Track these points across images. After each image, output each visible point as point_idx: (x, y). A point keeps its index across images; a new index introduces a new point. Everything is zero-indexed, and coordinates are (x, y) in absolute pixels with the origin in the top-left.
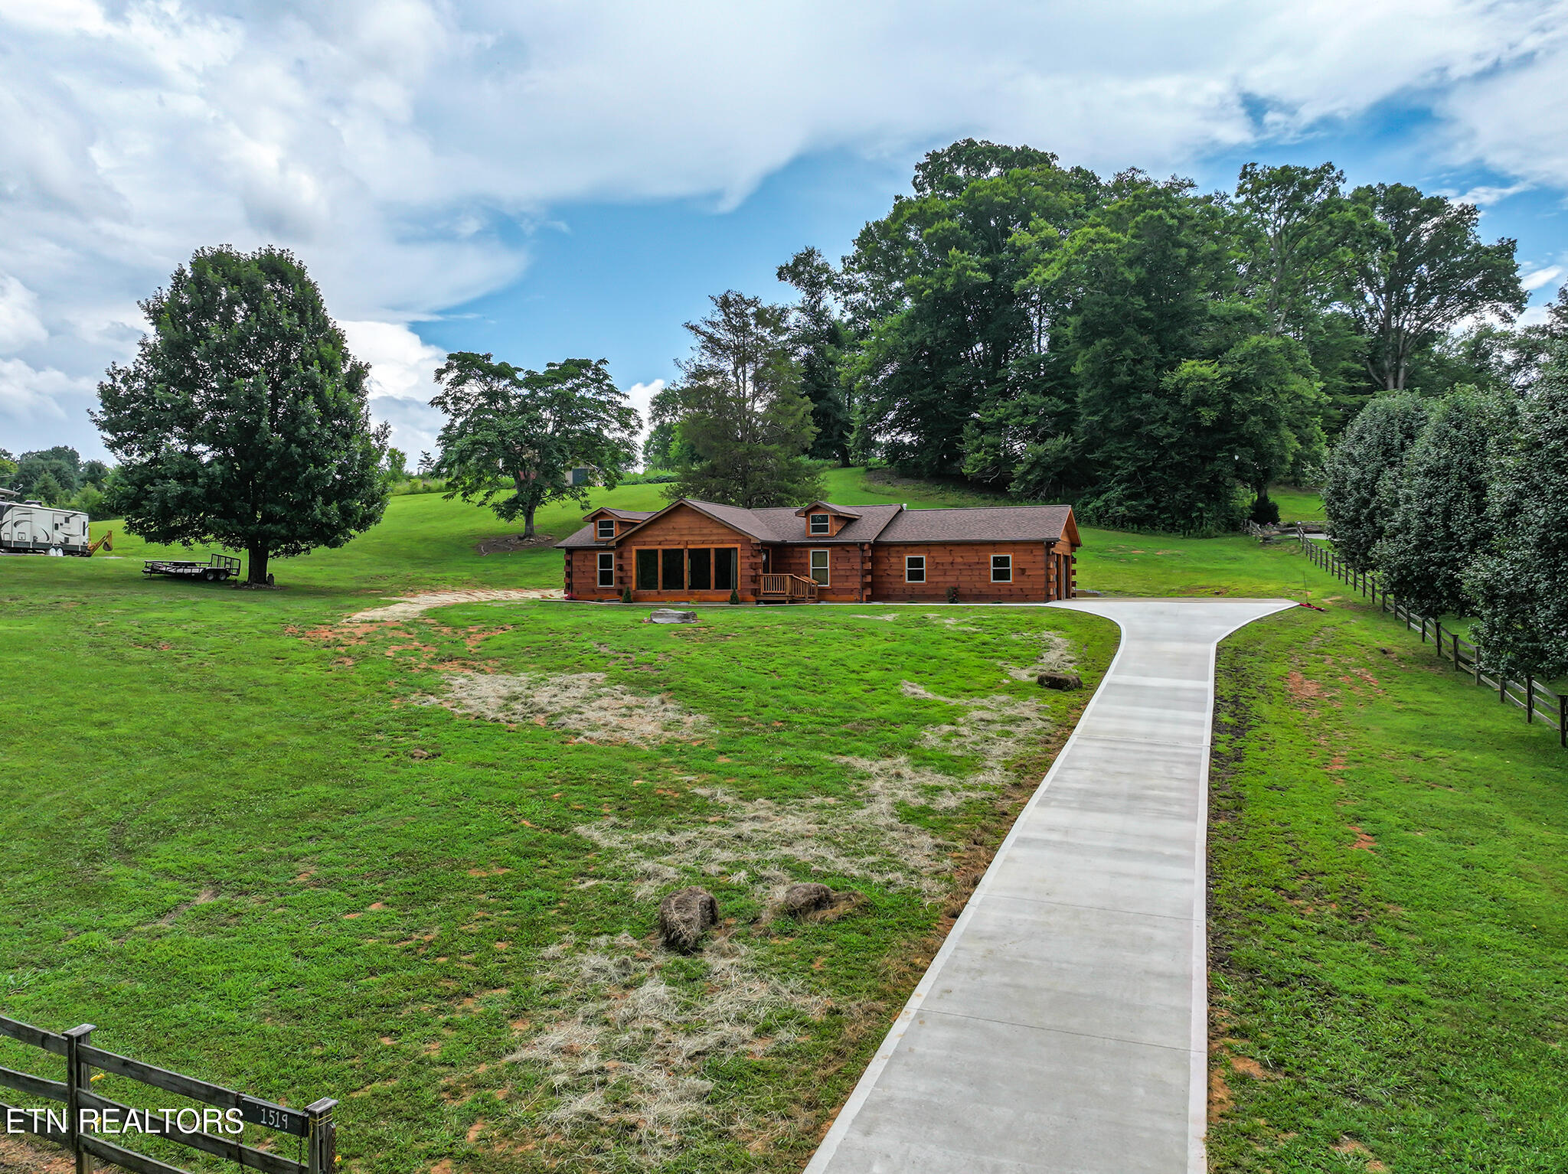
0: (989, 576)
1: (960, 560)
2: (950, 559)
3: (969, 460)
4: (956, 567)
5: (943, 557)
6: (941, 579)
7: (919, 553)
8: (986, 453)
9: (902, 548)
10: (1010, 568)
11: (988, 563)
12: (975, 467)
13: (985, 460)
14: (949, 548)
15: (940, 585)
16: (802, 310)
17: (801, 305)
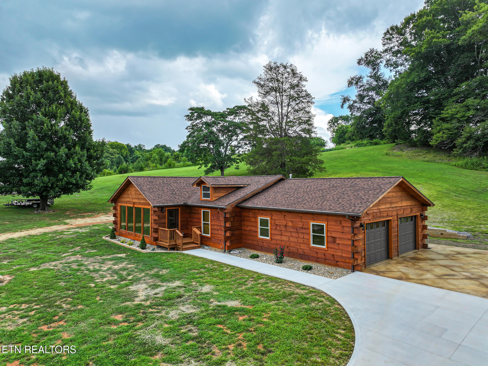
0: (309, 240)
1: (290, 224)
2: (284, 223)
3: (434, 137)
4: (288, 229)
5: (280, 220)
6: (278, 237)
7: (266, 215)
8: (443, 133)
9: (257, 211)
10: (325, 235)
11: (309, 229)
12: (437, 140)
13: (442, 137)
14: (284, 214)
15: (278, 242)
16: (371, 77)
17: (369, 75)
